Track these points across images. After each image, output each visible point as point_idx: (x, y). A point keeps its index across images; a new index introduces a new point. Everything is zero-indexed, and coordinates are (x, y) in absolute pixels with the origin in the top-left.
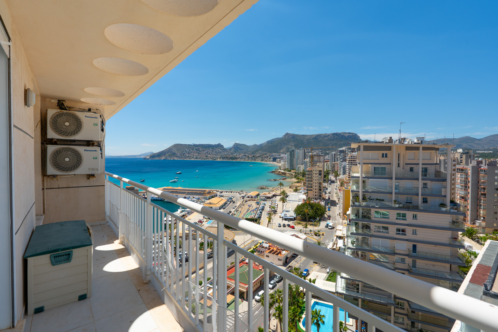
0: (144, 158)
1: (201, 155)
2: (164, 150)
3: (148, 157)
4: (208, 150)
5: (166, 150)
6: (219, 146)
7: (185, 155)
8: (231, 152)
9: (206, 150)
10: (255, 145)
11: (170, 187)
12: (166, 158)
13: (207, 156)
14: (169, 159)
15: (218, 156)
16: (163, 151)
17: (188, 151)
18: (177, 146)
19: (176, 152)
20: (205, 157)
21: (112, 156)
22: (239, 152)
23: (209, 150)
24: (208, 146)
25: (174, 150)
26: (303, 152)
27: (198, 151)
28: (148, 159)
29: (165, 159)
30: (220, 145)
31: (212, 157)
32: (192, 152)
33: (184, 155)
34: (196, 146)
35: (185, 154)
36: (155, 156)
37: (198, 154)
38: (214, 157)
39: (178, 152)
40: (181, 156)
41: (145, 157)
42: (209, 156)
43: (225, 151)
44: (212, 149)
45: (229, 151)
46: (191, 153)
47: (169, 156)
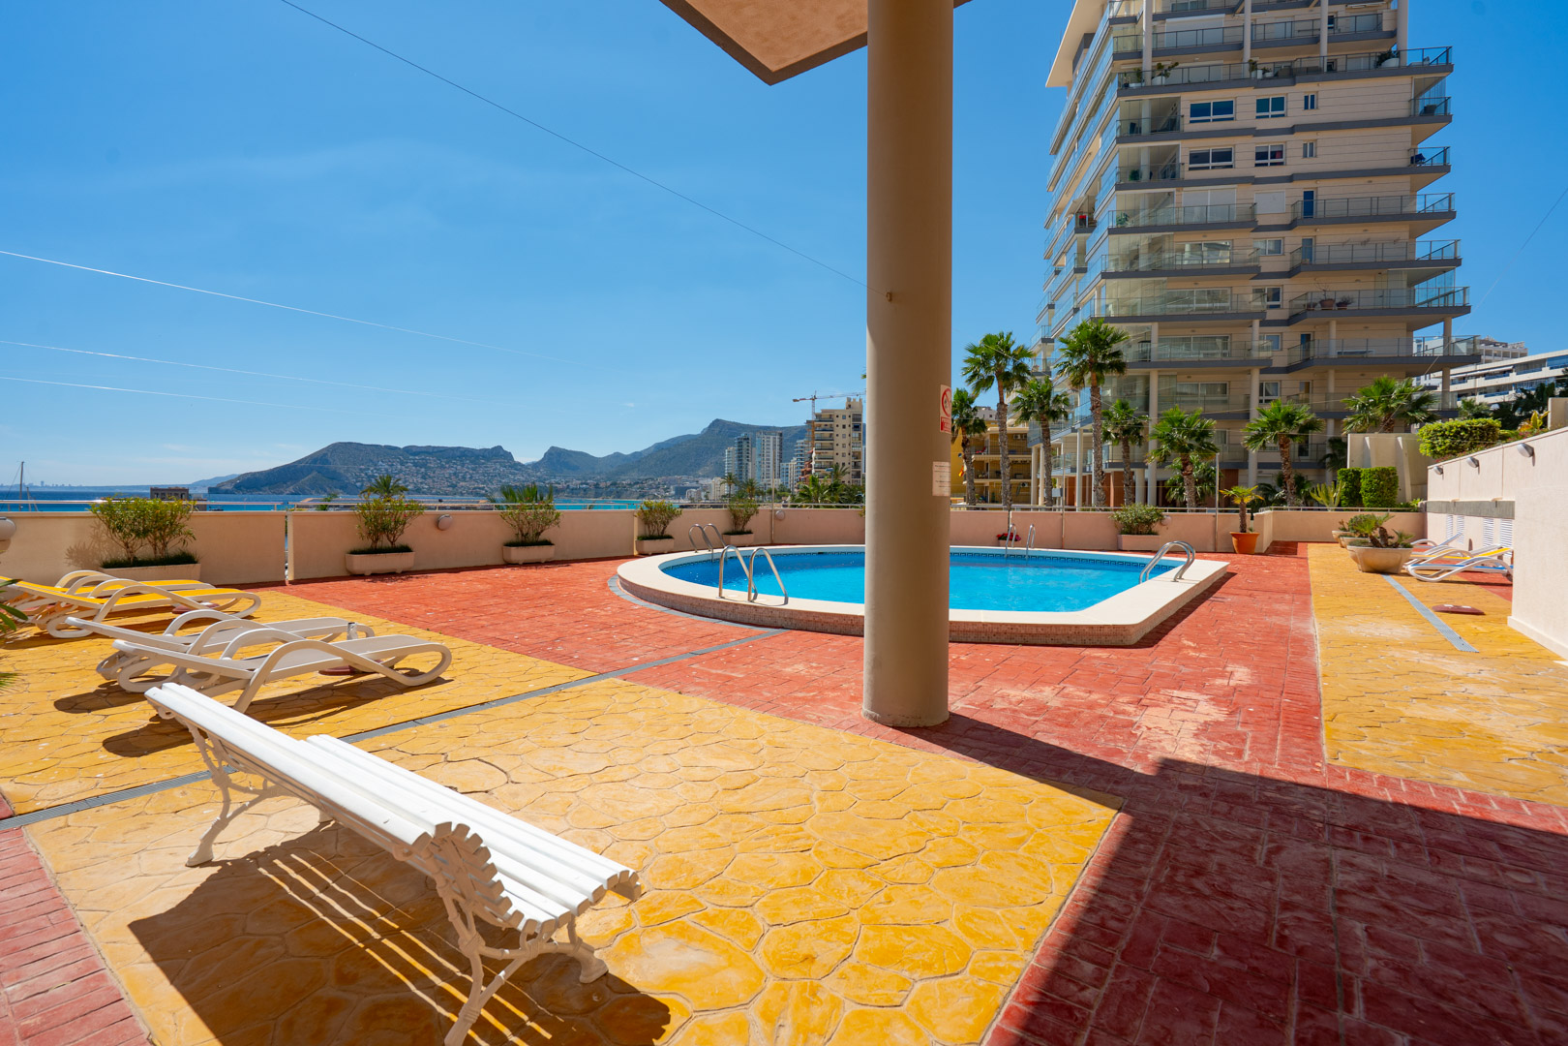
1: (434, 481)
4: (459, 467)
5: (299, 461)
6: (498, 454)
8: (539, 474)
9: (450, 467)
10: (617, 455)
13: (454, 486)
15: (492, 487)
17: (386, 470)
18: (345, 451)
19: (342, 471)
20: (450, 489)
22: (565, 477)
23: (463, 466)
24: (458, 454)
26: (778, 440)
27: (423, 470)
30: (502, 453)
31: (475, 488)
32: (401, 471)
33: (370, 481)
34: (415, 454)
37: (423, 477)
38: (480, 488)
39: (347, 471)
40: (358, 484)
42: (463, 484)
43: (520, 470)
44: (472, 462)
45: (530, 471)
46: (396, 474)
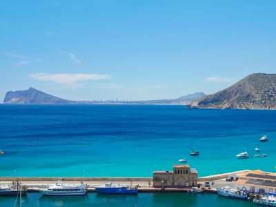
0: (188, 106)
2: (229, 89)
3: (195, 104)
5: (231, 87)
7: (272, 99)
11: (258, 170)
12: (232, 106)
14: (238, 108)
16: (225, 91)
18: (254, 79)
19: (254, 93)
21: (128, 102)
25: (249, 89)
28: (194, 108)
29: (230, 108)
33: (270, 99)
35: (272, 96)
36: (208, 102)
39: (257, 93)
40: (263, 102)
41: (189, 103)
47: (239, 100)
